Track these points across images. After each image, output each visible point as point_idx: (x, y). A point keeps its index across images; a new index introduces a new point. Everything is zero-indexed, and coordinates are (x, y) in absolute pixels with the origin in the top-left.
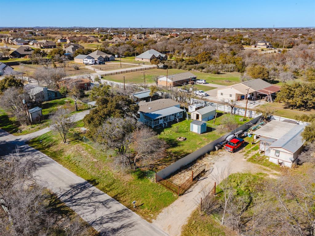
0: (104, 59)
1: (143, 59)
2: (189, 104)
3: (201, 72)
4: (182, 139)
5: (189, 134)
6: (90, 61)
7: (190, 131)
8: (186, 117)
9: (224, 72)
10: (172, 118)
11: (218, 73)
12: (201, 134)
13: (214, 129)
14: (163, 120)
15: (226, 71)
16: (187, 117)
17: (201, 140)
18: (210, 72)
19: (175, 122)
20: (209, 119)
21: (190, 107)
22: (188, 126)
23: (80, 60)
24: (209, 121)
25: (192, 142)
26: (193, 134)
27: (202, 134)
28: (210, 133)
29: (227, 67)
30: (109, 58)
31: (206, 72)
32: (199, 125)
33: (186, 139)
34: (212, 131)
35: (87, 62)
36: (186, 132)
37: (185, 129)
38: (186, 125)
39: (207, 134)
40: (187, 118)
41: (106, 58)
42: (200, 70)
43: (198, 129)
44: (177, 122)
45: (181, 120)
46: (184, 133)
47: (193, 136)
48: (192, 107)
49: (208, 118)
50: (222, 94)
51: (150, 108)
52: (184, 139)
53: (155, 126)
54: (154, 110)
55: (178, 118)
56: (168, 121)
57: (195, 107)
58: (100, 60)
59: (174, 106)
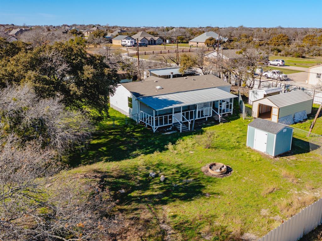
0: (149, 41)
1: (198, 44)
2: (251, 87)
3: (276, 55)
4: (218, 171)
5: (240, 154)
6: (129, 42)
7: (245, 145)
8: (242, 112)
9: (313, 56)
10: (208, 112)
11: (303, 57)
12: (275, 157)
13: (316, 147)
14: (183, 114)
15: (316, 55)
16: (244, 111)
17: (276, 176)
18: (290, 55)
19: (213, 121)
20: (297, 119)
21: (253, 92)
22: (241, 134)
23: (118, 41)
24: (297, 124)
25: (246, 183)
26: (252, 156)
27: (278, 159)
28: (303, 157)
29: (316, 49)
30: (155, 41)
31: (283, 56)
32: (273, 132)
33: (229, 170)
34: (309, 151)
35: (125, 43)
36: (234, 148)
37: (233, 140)
38: (239, 129)
39: (293, 158)
40: (244, 115)
41: (152, 40)
42: (275, 53)
43: (268, 144)
44: (217, 122)
45: (228, 118)
46: (229, 152)
47: (253, 161)
48: (257, 94)
49: (293, 116)
50: (319, 76)
51: (158, 87)
52: (223, 169)
53: (159, 126)
54: (167, 91)
55: (222, 114)
56: (197, 118)
57: (263, 93)
58: (144, 42)
59: (217, 88)
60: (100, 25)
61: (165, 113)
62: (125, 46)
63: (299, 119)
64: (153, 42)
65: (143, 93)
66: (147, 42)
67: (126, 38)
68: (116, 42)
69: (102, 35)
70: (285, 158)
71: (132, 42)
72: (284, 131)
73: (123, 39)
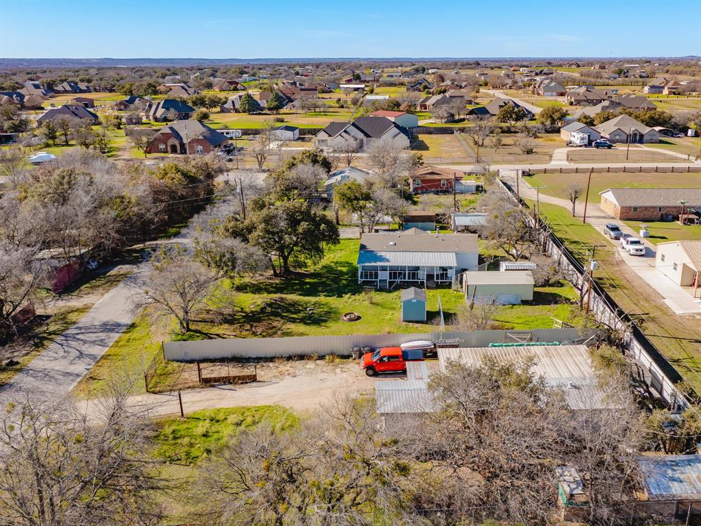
5: (386, 313)
20: (499, 301)
26: (390, 317)
35: (574, 139)
39: (418, 326)
41: (635, 135)
46: (382, 310)
50: (663, 258)
53: (363, 280)
54: (396, 248)
55: (439, 281)
56: (407, 280)
57: (504, 268)
58: (618, 137)
59: (454, 254)
62: (571, 144)
63: (502, 302)
64: (638, 137)
65: (370, 247)
66: (625, 137)
67: (581, 130)
68: (565, 135)
69: (556, 116)
70: (411, 324)
71: (582, 139)
72: (413, 301)
73: (575, 131)
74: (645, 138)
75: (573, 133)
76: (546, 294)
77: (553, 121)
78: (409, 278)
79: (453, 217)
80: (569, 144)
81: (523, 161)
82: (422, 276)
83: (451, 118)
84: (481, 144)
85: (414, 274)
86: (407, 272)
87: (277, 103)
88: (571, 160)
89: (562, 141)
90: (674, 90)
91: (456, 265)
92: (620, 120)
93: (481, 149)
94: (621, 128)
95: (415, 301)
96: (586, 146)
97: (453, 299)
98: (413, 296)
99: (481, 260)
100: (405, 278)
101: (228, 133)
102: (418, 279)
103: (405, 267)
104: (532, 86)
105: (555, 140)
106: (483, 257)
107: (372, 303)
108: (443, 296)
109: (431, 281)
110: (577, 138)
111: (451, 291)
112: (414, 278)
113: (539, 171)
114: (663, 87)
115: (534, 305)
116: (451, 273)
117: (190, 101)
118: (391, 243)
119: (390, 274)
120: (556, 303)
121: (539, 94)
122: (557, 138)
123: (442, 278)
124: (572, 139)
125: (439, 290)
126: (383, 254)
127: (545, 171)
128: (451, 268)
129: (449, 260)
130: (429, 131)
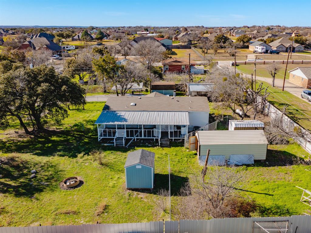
0: (287, 48)
12: (129, 189)
20: (233, 161)
26: (115, 182)
30: (294, 48)
40: (185, 144)
41: (290, 47)
49: (225, 157)
53: (103, 137)
54: (136, 108)
55: (173, 138)
56: (143, 137)
57: (234, 126)
58: (281, 49)
59: (187, 113)
60: (280, 26)
61: (131, 127)
62: (256, 52)
63: (235, 162)
64: (292, 49)
65: (113, 108)
66: (285, 49)
67: (261, 45)
68: (252, 48)
69: (245, 40)
70: (135, 193)
71: (263, 49)
72: (138, 167)
73: (258, 46)
74: (296, 49)
75: (256, 47)
76: (276, 151)
77: (244, 42)
78: (145, 136)
79: (188, 86)
80: (255, 52)
81: (231, 59)
82: (157, 133)
83: (190, 42)
84: (206, 52)
85: (149, 132)
86: (143, 130)
87: (100, 36)
88: (259, 58)
89: (250, 51)
90: (297, 35)
91: (188, 124)
92: (282, 40)
93: (206, 55)
94: (283, 44)
95: (140, 167)
96: (264, 53)
97: (186, 159)
98: (138, 161)
99: (212, 118)
100: (141, 136)
101: (67, 47)
102: (153, 136)
103: (140, 125)
104: (229, 33)
105: (246, 51)
106: (213, 116)
107: (102, 164)
108: (176, 155)
109: (166, 139)
110: (259, 49)
111: (183, 149)
112: (149, 136)
113: (242, 64)
114: (292, 33)
115: (269, 166)
116: (184, 131)
117: (56, 35)
118: (132, 104)
119: (127, 132)
120: (291, 163)
121: (233, 36)
122: (247, 50)
123: (176, 136)
124: (256, 49)
125: (172, 148)
126: (122, 113)
127: (245, 63)
128: (184, 126)
129: (183, 119)
130: (178, 47)
